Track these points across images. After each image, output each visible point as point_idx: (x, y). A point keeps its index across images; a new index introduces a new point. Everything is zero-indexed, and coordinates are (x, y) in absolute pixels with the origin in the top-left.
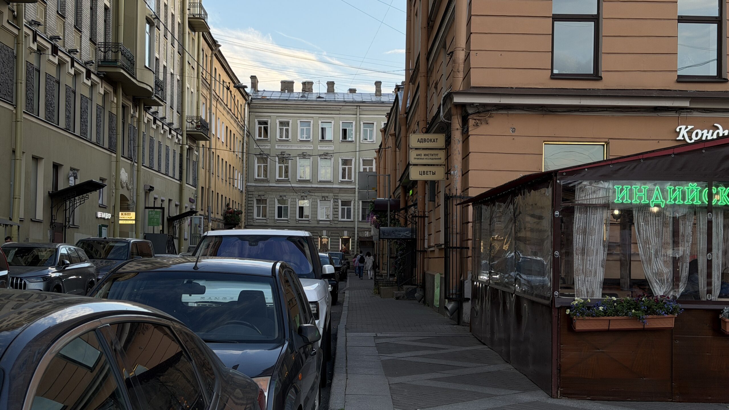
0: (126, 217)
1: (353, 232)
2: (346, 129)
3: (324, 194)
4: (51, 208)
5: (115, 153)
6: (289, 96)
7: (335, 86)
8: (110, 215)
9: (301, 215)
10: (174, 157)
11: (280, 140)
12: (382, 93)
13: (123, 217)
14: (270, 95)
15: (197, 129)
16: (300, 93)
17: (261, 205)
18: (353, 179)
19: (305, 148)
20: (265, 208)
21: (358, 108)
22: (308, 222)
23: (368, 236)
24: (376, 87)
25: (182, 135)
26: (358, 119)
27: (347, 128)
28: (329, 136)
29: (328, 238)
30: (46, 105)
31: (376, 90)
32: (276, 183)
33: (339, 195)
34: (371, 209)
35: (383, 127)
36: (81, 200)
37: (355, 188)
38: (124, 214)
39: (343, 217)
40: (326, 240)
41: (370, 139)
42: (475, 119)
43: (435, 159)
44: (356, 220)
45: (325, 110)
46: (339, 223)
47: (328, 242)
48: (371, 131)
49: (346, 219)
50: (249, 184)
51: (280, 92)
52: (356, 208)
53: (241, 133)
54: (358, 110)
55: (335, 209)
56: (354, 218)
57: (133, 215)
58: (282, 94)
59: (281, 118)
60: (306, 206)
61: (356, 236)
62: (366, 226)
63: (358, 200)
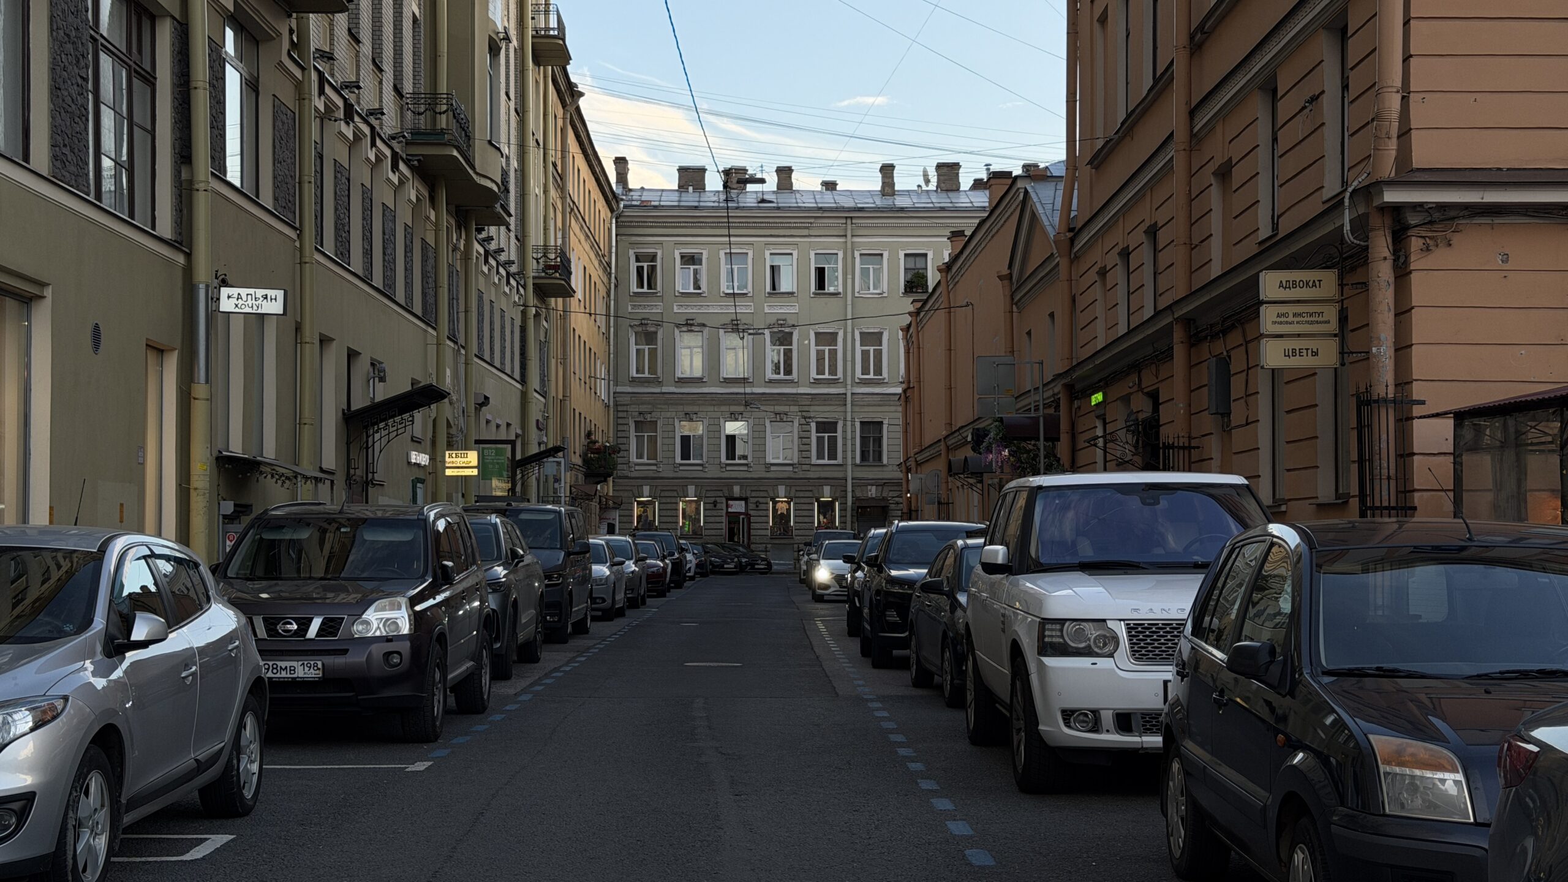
0: (459, 461)
1: (843, 489)
2: (824, 268)
3: (778, 409)
4: (347, 443)
5: (434, 329)
6: (697, 199)
7: (794, 176)
8: (427, 457)
9: (731, 453)
10: (512, 332)
11: (682, 293)
12: (896, 188)
13: (453, 462)
14: (658, 198)
15: (547, 273)
16: (718, 192)
17: (646, 434)
18: (840, 374)
19: (737, 309)
20: (653, 440)
21: (849, 221)
22: (745, 468)
23: (874, 496)
24: (883, 177)
25: (524, 287)
26: (849, 245)
27: (826, 266)
28: (786, 284)
29: (789, 503)
30: (336, 227)
31: (883, 183)
32: (676, 387)
33: (812, 408)
34: (997, 434)
35: (947, 260)
36: (399, 426)
37: (845, 394)
38: (454, 455)
39: (820, 456)
40: (785, 506)
41: (874, 288)
42: (1424, 237)
43: (1317, 322)
44: (849, 461)
45: (778, 228)
46: (813, 469)
47: (789, 510)
48: (878, 272)
49: (826, 461)
50: (619, 389)
51: (676, 191)
52: (849, 436)
53: (605, 280)
54: (849, 227)
55: (804, 439)
56: (845, 458)
57: (473, 457)
58: (683, 194)
59: (684, 246)
60: (740, 435)
61: (850, 495)
62: (870, 475)
63: (853, 420)
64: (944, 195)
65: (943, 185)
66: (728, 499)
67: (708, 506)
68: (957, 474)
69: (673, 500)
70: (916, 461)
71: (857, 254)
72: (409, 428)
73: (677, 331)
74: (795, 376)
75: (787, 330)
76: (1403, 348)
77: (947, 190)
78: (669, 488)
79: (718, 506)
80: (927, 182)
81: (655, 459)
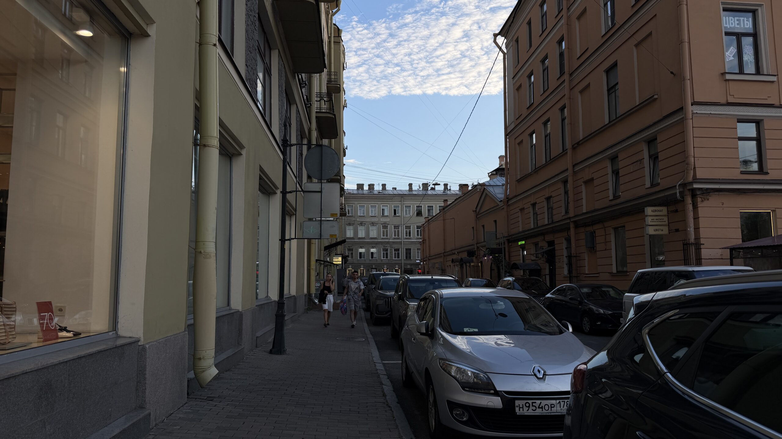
0: (336, 260)
2: (396, 209)
3: (384, 245)
6: (363, 192)
7: (386, 186)
9: (372, 257)
11: (360, 216)
12: (412, 189)
14: (354, 192)
16: (368, 190)
17: (350, 252)
18: (400, 237)
19: (374, 220)
22: (376, 261)
23: (409, 268)
26: (402, 204)
28: (386, 213)
29: (387, 269)
31: (409, 188)
32: (358, 240)
33: (393, 245)
34: (489, 252)
37: (401, 242)
38: (335, 258)
39: (395, 257)
40: (386, 270)
41: (409, 215)
42: (701, 198)
43: (662, 222)
44: (403, 259)
45: (384, 199)
46: (393, 261)
48: (409, 211)
49: (397, 259)
52: (403, 252)
54: (402, 199)
55: (391, 253)
56: (402, 258)
57: (340, 259)
58: (358, 191)
59: (360, 204)
60: (374, 252)
61: (403, 267)
62: (408, 262)
63: (404, 248)
64: (424, 191)
66: (372, 269)
68: (455, 262)
70: (428, 259)
72: (335, 251)
73: (358, 225)
74: (388, 237)
75: (387, 225)
76: (697, 229)
80: (420, 188)
81: (353, 258)
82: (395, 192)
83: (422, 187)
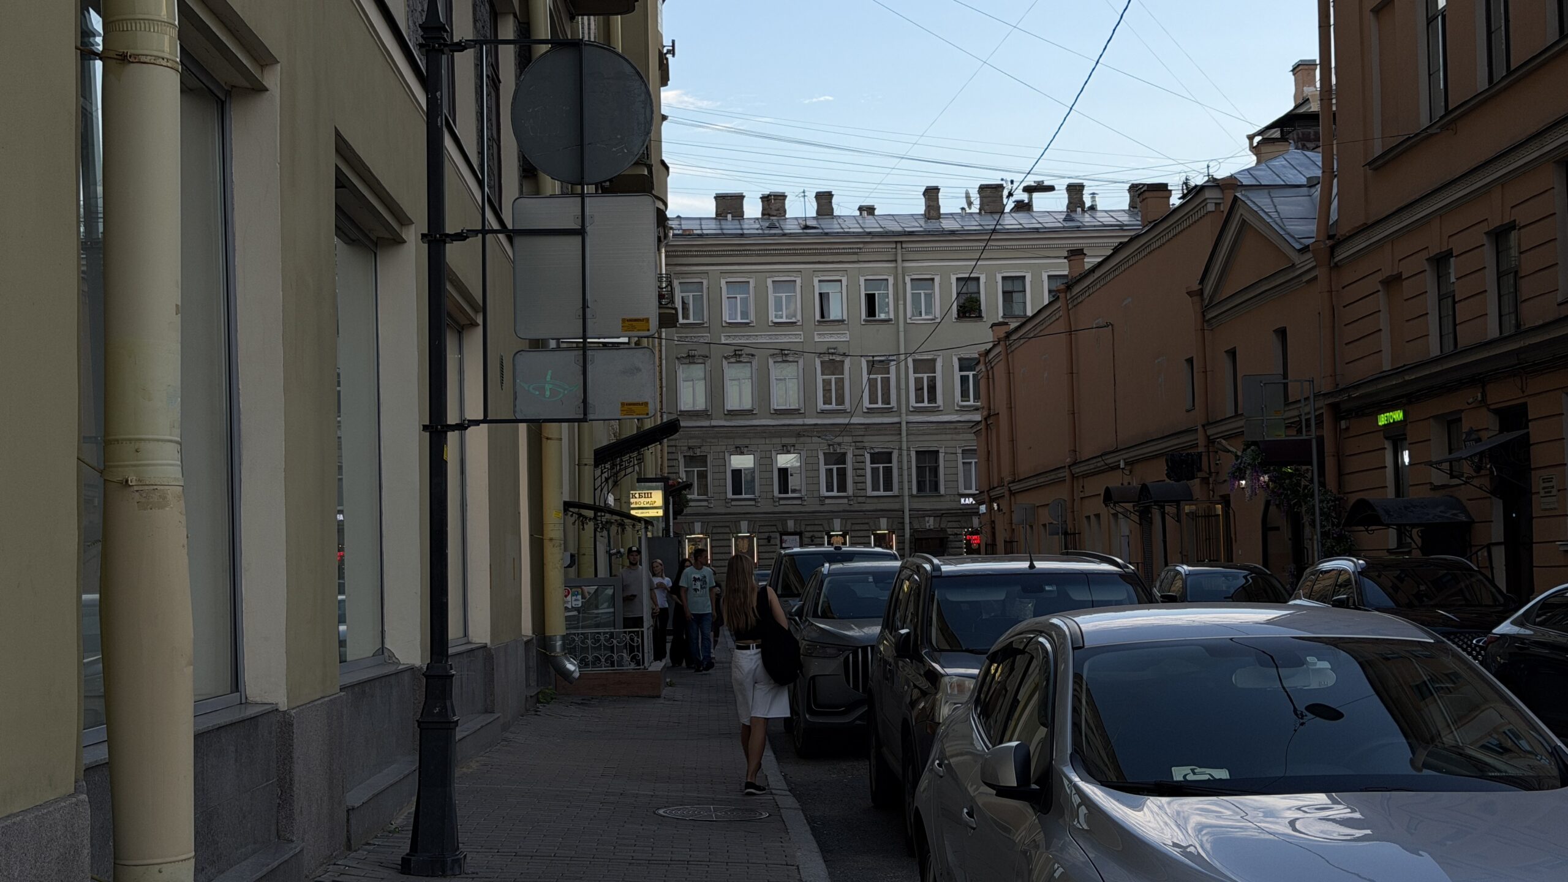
0: (643, 502)
1: (901, 520)
2: (874, 294)
3: (831, 440)
6: (739, 227)
7: (834, 200)
9: (784, 487)
11: (730, 323)
12: (942, 211)
13: (636, 503)
14: (699, 227)
16: (757, 219)
17: (696, 469)
18: (893, 403)
19: (786, 338)
20: (703, 475)
21: (899, 246)
22: (799, 502)
23: (932, 527)
24: (927, 200)
26: (900, 271)
27: (876, 292)
28: (836, 311)
29: (845, 537)
31: (928, 206)
32: (725, 420)
33: (866, 439)
37: (900, 423)
38: (637, 495)
39: (875, 487)
40: (841, 539)
41: (926, 314)
44: (906, 493)
45: (825, 254)
46: (869, 500)
47: (844, 544)
48: (929, 297)
49: (882, 493)
51: (715, 219)
52: (905, 467)
54: (899, 251)
55: (858, 470)
56: (901, 489)
57: (657, 497)
58: (723, 222)
59: (730, 275)
60: (792, 468)
61: (908, 527)
62: (927, 506)
63: (908, 450)
64: (989, 217)
65: (986, 207)
66: (782, 534)
67: (762, 542)
68: (1118, 503)
69: (726, 537)
70: (1010, 490)
71: (908, 279)
73: (725, 363)
74: (847, 405)
75: (838, 358)
77: (991, 213)
78: (721, 524)
79: (772, 542)
80: (970, 204)
81: (706, 494)
82: (871, 225)
83: (977, 203)
